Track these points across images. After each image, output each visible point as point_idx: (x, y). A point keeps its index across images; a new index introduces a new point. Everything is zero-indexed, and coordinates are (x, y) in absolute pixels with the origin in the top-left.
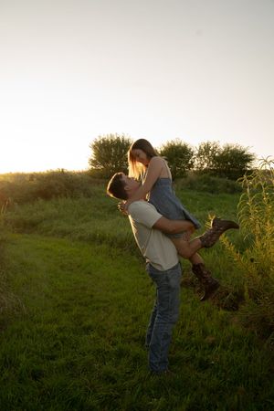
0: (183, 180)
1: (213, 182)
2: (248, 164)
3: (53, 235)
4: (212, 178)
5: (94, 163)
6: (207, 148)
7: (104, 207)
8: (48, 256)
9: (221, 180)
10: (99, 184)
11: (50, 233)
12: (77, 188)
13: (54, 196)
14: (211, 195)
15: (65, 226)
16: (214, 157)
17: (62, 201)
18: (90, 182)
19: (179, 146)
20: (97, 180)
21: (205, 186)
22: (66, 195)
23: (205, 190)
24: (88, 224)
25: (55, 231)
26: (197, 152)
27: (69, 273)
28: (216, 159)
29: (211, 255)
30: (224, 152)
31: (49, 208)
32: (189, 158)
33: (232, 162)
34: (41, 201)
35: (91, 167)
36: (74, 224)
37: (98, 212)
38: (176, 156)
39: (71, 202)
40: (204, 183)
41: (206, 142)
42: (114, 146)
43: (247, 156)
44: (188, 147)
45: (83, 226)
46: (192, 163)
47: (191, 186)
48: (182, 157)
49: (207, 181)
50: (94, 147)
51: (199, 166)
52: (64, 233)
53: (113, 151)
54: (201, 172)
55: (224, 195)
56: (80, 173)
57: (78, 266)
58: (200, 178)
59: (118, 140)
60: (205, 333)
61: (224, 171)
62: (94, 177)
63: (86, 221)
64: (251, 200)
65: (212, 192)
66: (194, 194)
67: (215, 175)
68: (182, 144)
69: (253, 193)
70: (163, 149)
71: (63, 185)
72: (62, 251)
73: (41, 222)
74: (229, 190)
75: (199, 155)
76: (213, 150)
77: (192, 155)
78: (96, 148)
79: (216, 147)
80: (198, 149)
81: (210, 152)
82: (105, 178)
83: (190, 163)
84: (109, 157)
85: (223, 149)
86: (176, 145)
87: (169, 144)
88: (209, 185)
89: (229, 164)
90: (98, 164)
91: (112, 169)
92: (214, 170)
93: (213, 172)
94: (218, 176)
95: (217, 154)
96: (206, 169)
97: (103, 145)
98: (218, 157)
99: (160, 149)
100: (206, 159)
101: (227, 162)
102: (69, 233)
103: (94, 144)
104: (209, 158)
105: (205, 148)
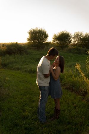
0: (66, 48)
1: (80, 50)
3: (14, 69)
4: (79, 48)
5: (29, 40)
6: (78, 35)
7: (34, 59)
8: (14, 78)
9: (83, 48)
10: (31, 49)
11: (12, 69)
12: (23, 50)
13: (13, 53)
14: (78, 55)
15: (18, 66)
16: (81, 38)
17: (16, 56)
18: (28, 48)
19: (65, 34)
20: (30, 47)
21: (76, 51)
22: (18, 53)
23: (76, 53)
24: (28, 65)
26: (73, 36)
27: (23, 83)
29: (77, 78)
30: (85, 36)
31: (11, 58)
32: (70, 39)
33: (88, 40)
34: (8, 55)
35: (28, 41)
36: (22, 66)
37: (32, 61)
38: (64, 38)
39: (20, 56)
40: (76, 50)
41: (77, 32)
42: (38, 33)
44: (70, 34)
45: (26, 66)
46: (71, 41)
47: (70, 51)
48: (67, 38)
50: (29, 33)
51: (74, 42)
52: (18, 69)
53: (38, 35)
54: (74, 45)
56: (23, 44)
57: (26, 82)
58: (74, 47)
59: (40, 31)
60: (73, 103)
61: (85, 45)
66: (71, 54)
68: (67, 33)
70: (58, 35)
71: (17, 49)
72: (19, 76)
75: (74, 38)
76: (80, 36)
77: (71, 37)
78: (30, 33)
79: (82, 34)
80: (74, 35)
81: (79, 36)
82: (34, 47)
83: (70, 41)
84: (36, 37)
85: (85, 35)
86: (64, 33)
87: (61, 32)
88: (77, 51)
89: (87, 42)
90: (31, 40)
91: (37, 42)
92: (80, 44)
93: (80, 45)
94: (82, 47)
95: (82, 37)
96: (77, 44)
97: (33, 32)
98: (82, 39)
99: (57, 34)
100: (77, 39)
101: (86, 41)
102: (20, 69)
103: (29, 31)
104: (78, 39)
105: (77, 34)
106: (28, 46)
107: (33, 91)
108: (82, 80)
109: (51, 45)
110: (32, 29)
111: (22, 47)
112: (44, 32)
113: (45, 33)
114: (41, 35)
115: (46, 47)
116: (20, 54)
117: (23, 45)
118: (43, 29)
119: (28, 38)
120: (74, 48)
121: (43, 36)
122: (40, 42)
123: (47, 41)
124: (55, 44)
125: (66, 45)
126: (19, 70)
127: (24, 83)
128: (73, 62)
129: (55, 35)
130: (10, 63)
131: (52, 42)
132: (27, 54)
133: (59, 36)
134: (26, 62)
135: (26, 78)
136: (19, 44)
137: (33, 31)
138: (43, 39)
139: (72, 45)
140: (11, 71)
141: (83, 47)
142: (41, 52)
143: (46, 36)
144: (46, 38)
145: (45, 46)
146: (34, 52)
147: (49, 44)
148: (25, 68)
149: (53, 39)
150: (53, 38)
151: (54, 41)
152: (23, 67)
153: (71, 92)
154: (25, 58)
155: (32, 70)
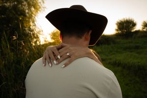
12: (110, 40)
13: (100, 44)
22: (105, 44)
37: (119, 50)
42: (125, 23)
50: (117, 24)
59: (127, 21)
82: (122, 36)
84: (123, 27)
113: (133, 21)
114: (128, 24)
119: (116, 29)
121: (131, 25)
122: (128, 31)
123: (135, 30)
124: (145, 31)
129: (145, 22)
137: (120, 22)
138: (131, 28)
143: (134, 25)
145: (133, 34)
146: (122, 41)
150: (142, 25)
151: (143, 28)
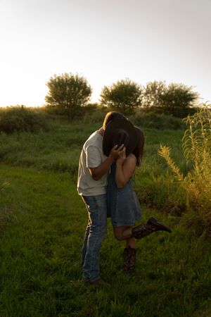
0: (132, 117)
1: (159, 119)
2: (191, 103)
3: (18, 165)
4: (158, 115)
5: (49, 100)
6: (154, 88)
7: (61, 141)
9: (166, 116)
10: (54, 119)
11: (15, 163)
12: (37, 123)
13: (15, 130)
14: (156, 130)
15: (29, 157)
16: (160, 95)
17: (23, 135)
18: (47, 118)
19: (127, 86)
20: (53, 116)
21: (151, 122)
23: (151, 126)
24: (49, 156)
25: (20, 162)
26: (145, 91)
27: (42, 194)
28: (162, 98)
30: (169, 92)
31: (12, 141)
32: (138, 96)
33: (176, 100)
35: (47, 104)
36: (37, 156)
37: (57, 145)
38: (126, 94)
39: (32, 136)
41: (153, 82)
42: (68, 84)
43: (190, 95)
44: (137, 87)
45: (45, 157)
46: (140, 101)
48: (131, 95)
49: (153, 118)
51: (147, 104)
52: (29, 164)
53: (68, 89)
54: (147, 110)
55: (169, 131)
56: (37, 110)
57: (48, 190)
58: (147, 114)
59: (72, 79)
60: (157, 234)
61: (169, 109)
62: (50, 113)
63: (47, 153)
64: (192, 134)
65: (158, 128)
67: (160, 112)
68: (131, 83)
69: (194, 129)
70: (113, 88)
71: (23, 121)
72: (30, 178)
73: (6, 153)
74: (173, 126)
75: (146, 94)
76: (159, 90)
77: (140, 94)
78: (51, 86)
79: (162, 87)
80: (146, 88)
81: (157, 91)
82: (61, 114)
83: (138, 101)
84: (64, 94)
85: (168, 89)
86: (126, 84)
87: (119, 83)
88: (155, 121)
89: (173, 102)
90: (53, 101)
91: (67, 105)
92: (160, 107)
93: (159, 110)
94: (163, 114)
95: (162, 93)
96: (152, 107)
97: (59, 83)
98: (163, 96)
99: (111, 87)
100: (153, 97)
101: (171, 101)
102: (33, 164)
103: (50, 81)
104: (155, 96)
105: (152, 87)
106: (49, 113)
107: (66, 211)
108: (172, 181)
109: (99, 110)
110: (55, 75)
111: (35, 116)
112: (81, 83)
113: (85, 84)
114: (75, 89)
115: (87, 114)
116: (32, 131)
117: (36, 112)
118: (80, 76)
119: (47, 97)
120: (148, 117)
121: (81, 91)
122: (74, 105)
123: (89, 102)
124: (106, 107)
125: (131, 110)
126: (31, 167)
127: (44, 193)
128: (148, 144)
129: (106, 88)
130: (10, 151)
131: (99, 103)
132: (47, 130)
133: (115, 90)
134: (45, 149)
135: (47, 182)
136: (29, 109)
137: (57, 81)
138: (80, 97)
139: (143, 110)
140: (12, 168)
141: (166, 114)
142: (77, 126)
143: (87, 92)
144: (88, 95)
145: (84, 113)
146: (62, 126)
147: (92, 108)
148: (44, 161)
149: (101, 98)
150: (101, 96)
151: (104, 102)
152: (39, 159)
153: (149, 210)
154: (42, 139)
155: (60, 164)
